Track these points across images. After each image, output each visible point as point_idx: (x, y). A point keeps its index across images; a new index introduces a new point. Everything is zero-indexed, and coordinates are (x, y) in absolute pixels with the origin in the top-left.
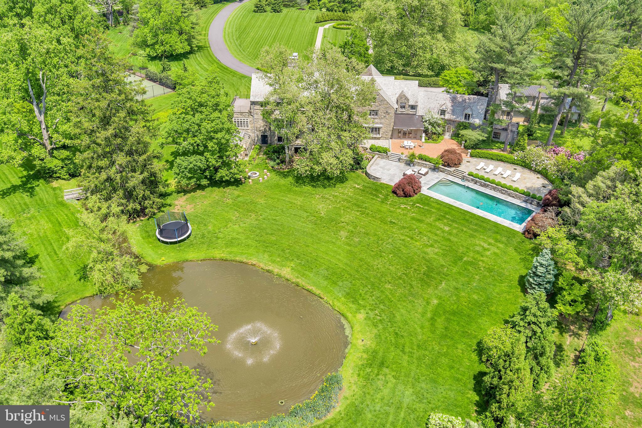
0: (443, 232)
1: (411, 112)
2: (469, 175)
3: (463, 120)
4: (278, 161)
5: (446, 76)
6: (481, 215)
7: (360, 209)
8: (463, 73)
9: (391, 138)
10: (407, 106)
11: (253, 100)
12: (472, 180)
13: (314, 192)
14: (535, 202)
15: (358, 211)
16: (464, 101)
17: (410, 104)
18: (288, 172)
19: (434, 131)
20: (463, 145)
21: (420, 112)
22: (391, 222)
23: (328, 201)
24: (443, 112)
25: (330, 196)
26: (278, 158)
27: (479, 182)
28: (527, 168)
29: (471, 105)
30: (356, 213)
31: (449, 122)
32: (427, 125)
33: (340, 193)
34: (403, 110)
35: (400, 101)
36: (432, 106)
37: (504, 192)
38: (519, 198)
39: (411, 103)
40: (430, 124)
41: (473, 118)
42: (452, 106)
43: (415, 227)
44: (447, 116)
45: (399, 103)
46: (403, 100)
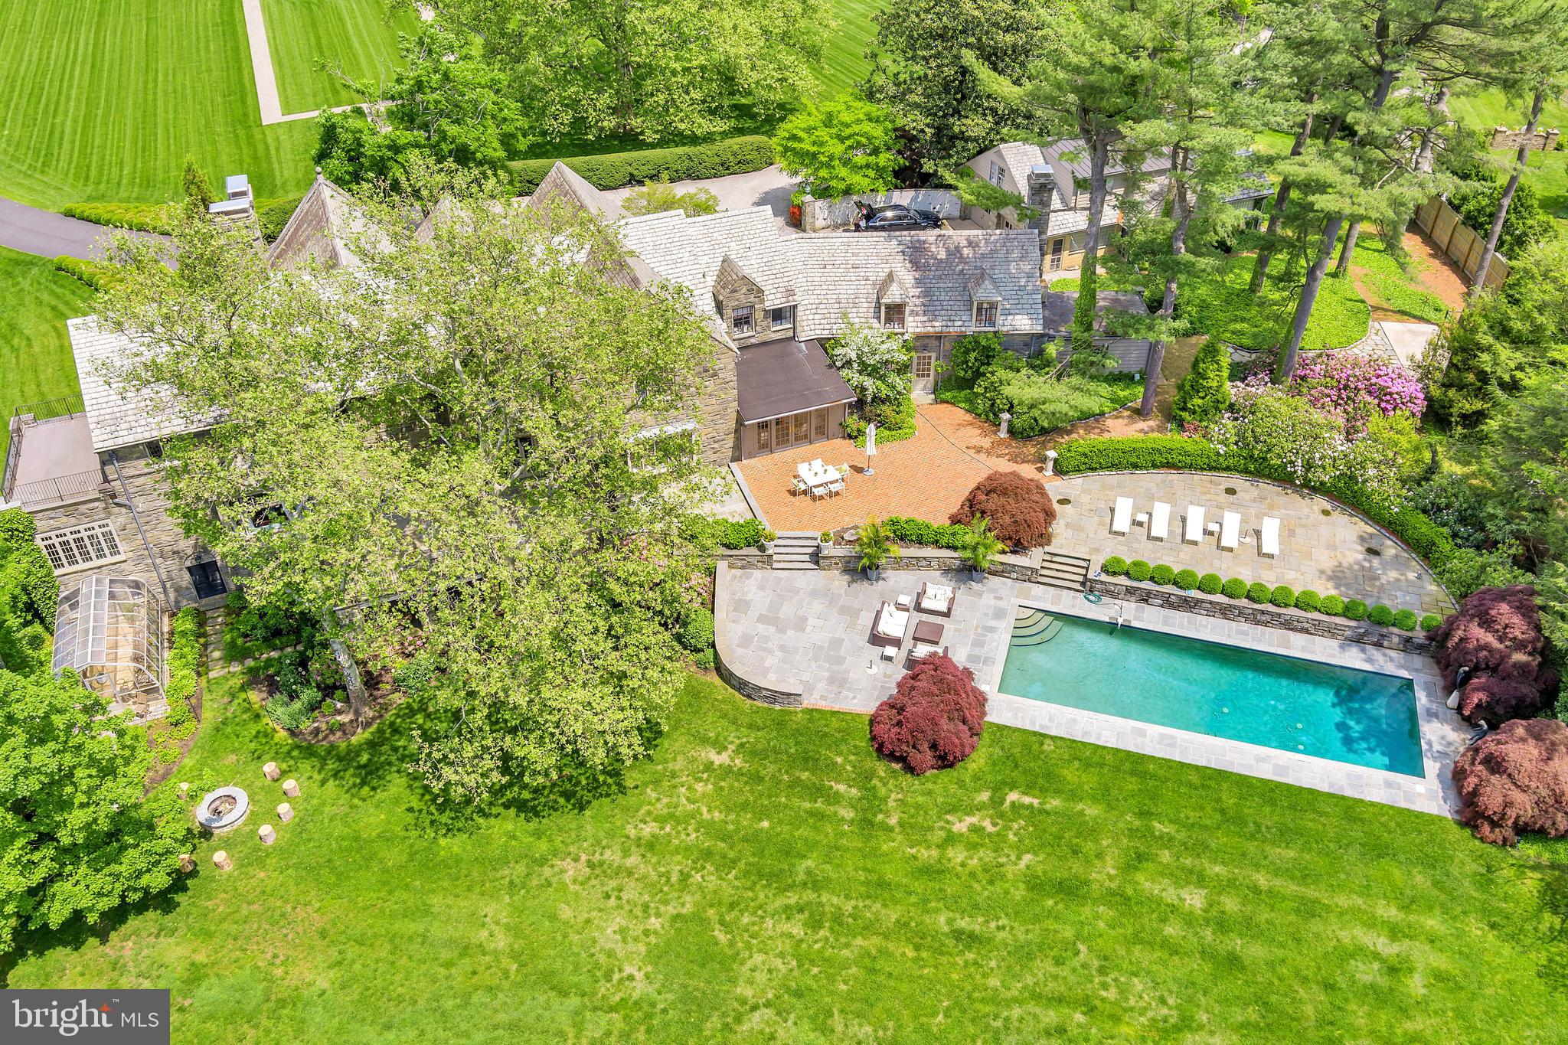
0: (1189, 920)
1: (777, 331)
2: (1105, 569)
3: (972, 328)
4: (308, 694)
5: (794, 138)
6: (1265, 772)
7: (792, 899)
8: (859, 121)
9: (736, 459)
10: (759, 315)
11: (109, 445)
12: (1130, 591)
13: (543, 846)
14: (1396, 640)
15: (788, 911)
16: (955, 252)
17: (769, 305)
18: (372, 745)
19: (885, 391)
20: (1004, 426)
21: (810, 326)
22: (958, 935)
23: (632, 892)
24: (894, 312)
25: (626, 853)
26: (306, 683)
27: (1157, 596)
28: (1268, 476)
29: (986, 265)
30: (786, 927)
31: (922, 342)
32: (857, 379)
33: (662, 820)
34: (747, 332)
35: (729, 304)
36: (846, 291)
37: (1268, 618)
38: (1331, 632)
39: (773, 300)
40: (864, 369)
41: (1007, 313)
42: (919, 282)
43: (1069, 933)
44: (914, 325)
45: (729, 313)
46: (742, 297)
